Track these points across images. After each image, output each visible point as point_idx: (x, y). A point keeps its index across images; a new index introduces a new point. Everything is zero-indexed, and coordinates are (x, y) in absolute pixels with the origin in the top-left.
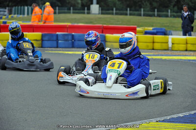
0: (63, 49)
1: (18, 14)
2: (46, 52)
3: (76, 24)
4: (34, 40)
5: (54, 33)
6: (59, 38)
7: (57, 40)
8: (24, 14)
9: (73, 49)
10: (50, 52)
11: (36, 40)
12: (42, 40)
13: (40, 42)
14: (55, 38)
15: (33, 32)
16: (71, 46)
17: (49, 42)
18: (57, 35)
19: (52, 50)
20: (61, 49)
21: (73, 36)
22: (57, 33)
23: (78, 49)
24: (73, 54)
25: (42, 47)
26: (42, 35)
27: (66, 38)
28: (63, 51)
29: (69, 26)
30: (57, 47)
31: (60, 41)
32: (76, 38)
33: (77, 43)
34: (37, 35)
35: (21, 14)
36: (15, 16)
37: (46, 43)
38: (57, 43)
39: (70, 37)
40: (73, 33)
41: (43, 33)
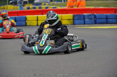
0: (89, 25)
1: (57, 1)
2: (76, 27)
3: (98, 8)
4: (68, 19)
5: (81, 14)
6: (86, 17)
7: (84, 19)
8: (61, 1)
9: (96, 25)
10: (79, 27)
11: (69, 19)
12: (73, 19)
13: (72, 21)
14: (82, 18)
15: (67, 13)
16: (94, 23)
17: (79, 20)
18: (84, 15)
19: (81, 26)
20: (87, 25)
21: (95, 16)
22: (84, 14)
23: (99, 25)
24: (95, 28)
25: (73, 24)
26: (73, 16)
27: (90, 17)
28: (88, 26)
29: (92, 9)
30: (85, 24)
31: (86, 20)
32: (97, 17)
33: (98, 21)
34: (70, 16)
35: (59, 1)
36: (55, 3)
37: (76, 21)
38: (84, 21)
39: (93, 17)
40: (95, 14)
41: (74, 14)
